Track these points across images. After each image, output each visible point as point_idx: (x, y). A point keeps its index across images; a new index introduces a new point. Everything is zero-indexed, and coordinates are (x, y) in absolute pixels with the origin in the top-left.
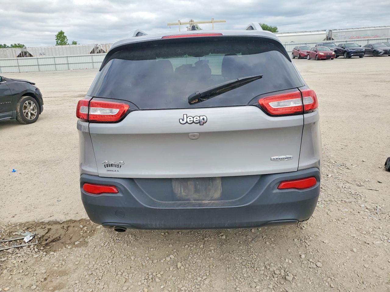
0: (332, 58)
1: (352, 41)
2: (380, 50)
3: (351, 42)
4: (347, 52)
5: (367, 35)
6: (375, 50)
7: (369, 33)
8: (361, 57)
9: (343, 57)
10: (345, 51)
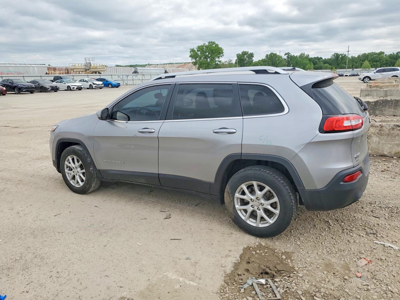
0: (5, 93)
1: (19, 76)
2: (48, 87)
3: (18, 78)
4: (17, 87)
5: (9, 71)
6: (42, 87)
7: (11, 69)
8: (32, 92)
9: (14, 92)
10: (15, 87)
